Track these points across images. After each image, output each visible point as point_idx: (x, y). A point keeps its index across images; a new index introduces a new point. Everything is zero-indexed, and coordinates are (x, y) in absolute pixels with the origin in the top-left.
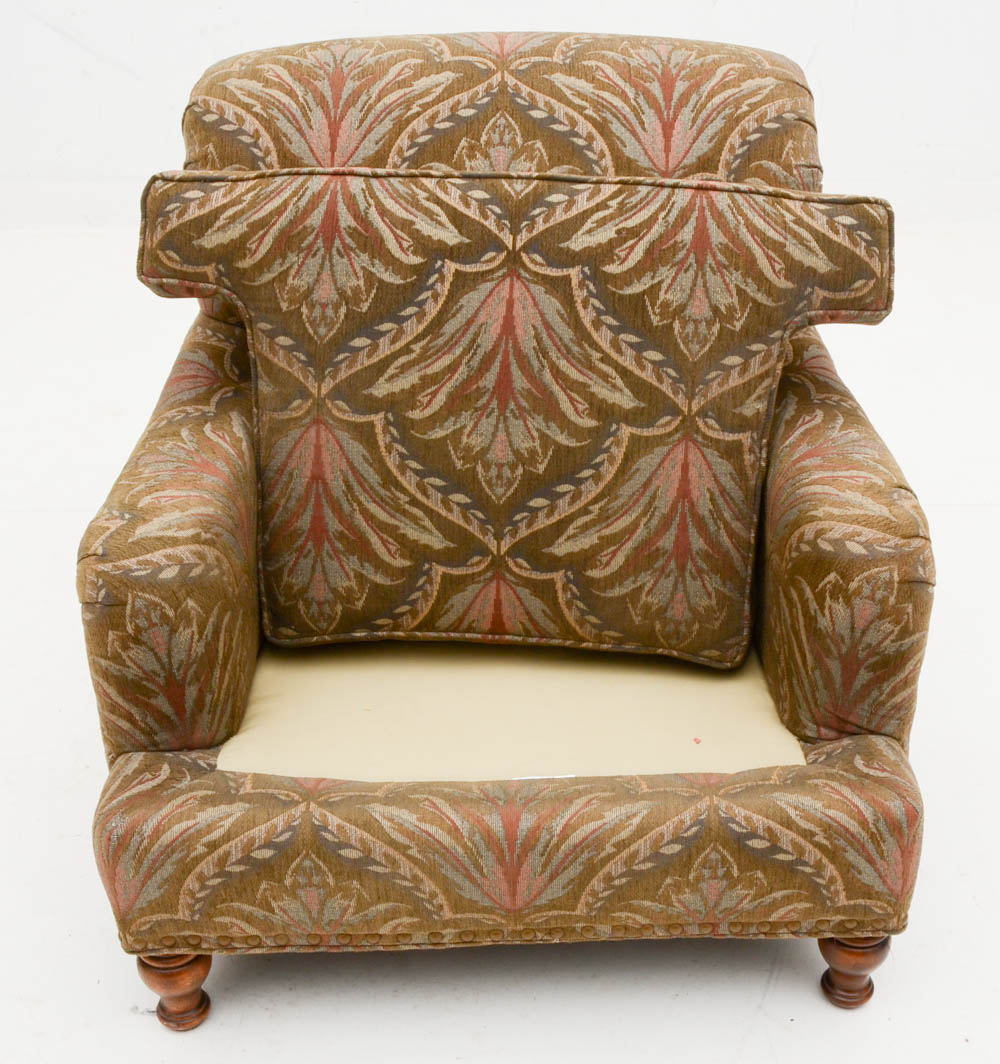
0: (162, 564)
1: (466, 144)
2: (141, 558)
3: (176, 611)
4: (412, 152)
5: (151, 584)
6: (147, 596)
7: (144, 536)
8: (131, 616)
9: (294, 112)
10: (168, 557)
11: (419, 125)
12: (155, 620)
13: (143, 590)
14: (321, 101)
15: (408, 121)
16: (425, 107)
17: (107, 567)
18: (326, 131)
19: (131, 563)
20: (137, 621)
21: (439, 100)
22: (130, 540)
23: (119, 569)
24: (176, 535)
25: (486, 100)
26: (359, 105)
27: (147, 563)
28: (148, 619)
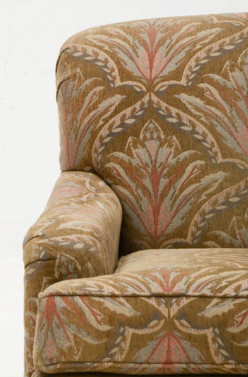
0: (76, 241)
1: (229, 64)
2: (64, 237)
3: (82, 267)
4: (197, 68)
5: (69, 250)
6: (68, 255)
7: (65, 228)
8: (58, 266)
9: (128, 49)
10: (79, 238)
11: (201, 54)
12: (71, 270)
13: (66, 252)
14: (144, 44)
15: (195, 53)
16: (204, 45)
17: (45, 241)
18: (147, 58)
19: (59, 239)
20: (61, 270)
21: (212, 41)
22: (57, 229)
23: (52, 242)
24: (81, 229)
25: (240, 41)
26: (166, 45)
27: (67, 239)
28: (67, 269)
